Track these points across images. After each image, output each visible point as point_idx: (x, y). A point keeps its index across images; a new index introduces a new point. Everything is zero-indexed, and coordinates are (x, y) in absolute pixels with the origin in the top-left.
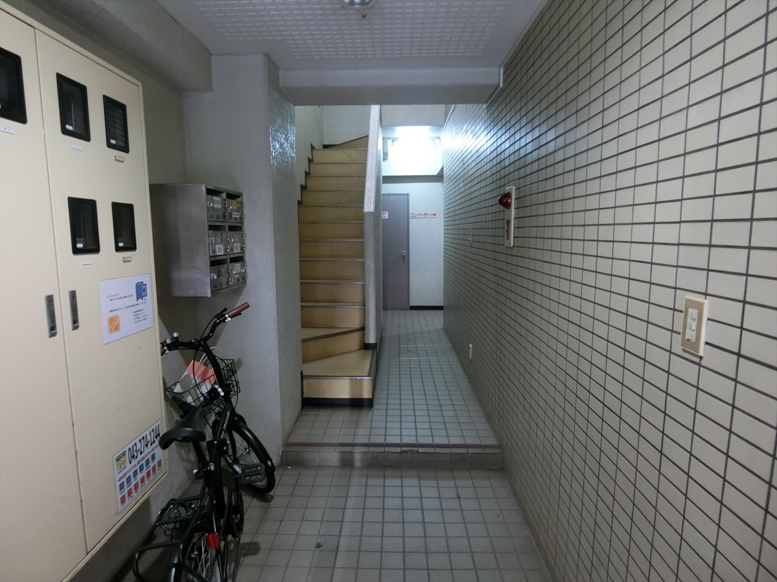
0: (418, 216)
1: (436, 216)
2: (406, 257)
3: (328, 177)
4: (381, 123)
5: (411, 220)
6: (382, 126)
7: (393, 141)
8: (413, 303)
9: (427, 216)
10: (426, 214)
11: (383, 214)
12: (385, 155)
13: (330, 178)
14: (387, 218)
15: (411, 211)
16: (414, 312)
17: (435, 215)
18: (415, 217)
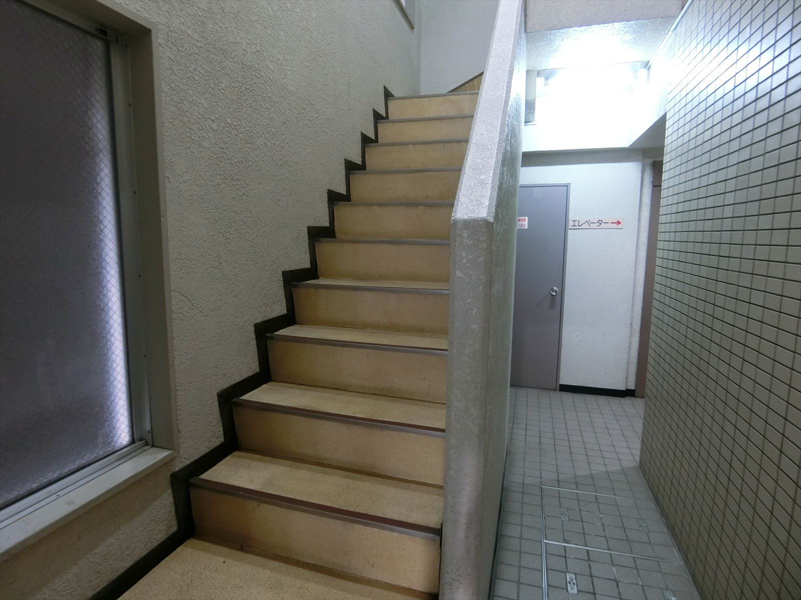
0: (586, 226)
1: (620, 226)
2: (558, 298)
3: (406, 144)
4: (525, 23)
5: (570, 232)
6: (528, 31)
7: (547, 79)
8: (565, 380)
9: (603, 225)
10: (600, 222)
11: (519, 220)
12: (530, 106)
13: (411, 146)
14: (526, 227)
15: (572, 216)
16: (568, 397)
17: (619, 223)
18: (578, 226)
